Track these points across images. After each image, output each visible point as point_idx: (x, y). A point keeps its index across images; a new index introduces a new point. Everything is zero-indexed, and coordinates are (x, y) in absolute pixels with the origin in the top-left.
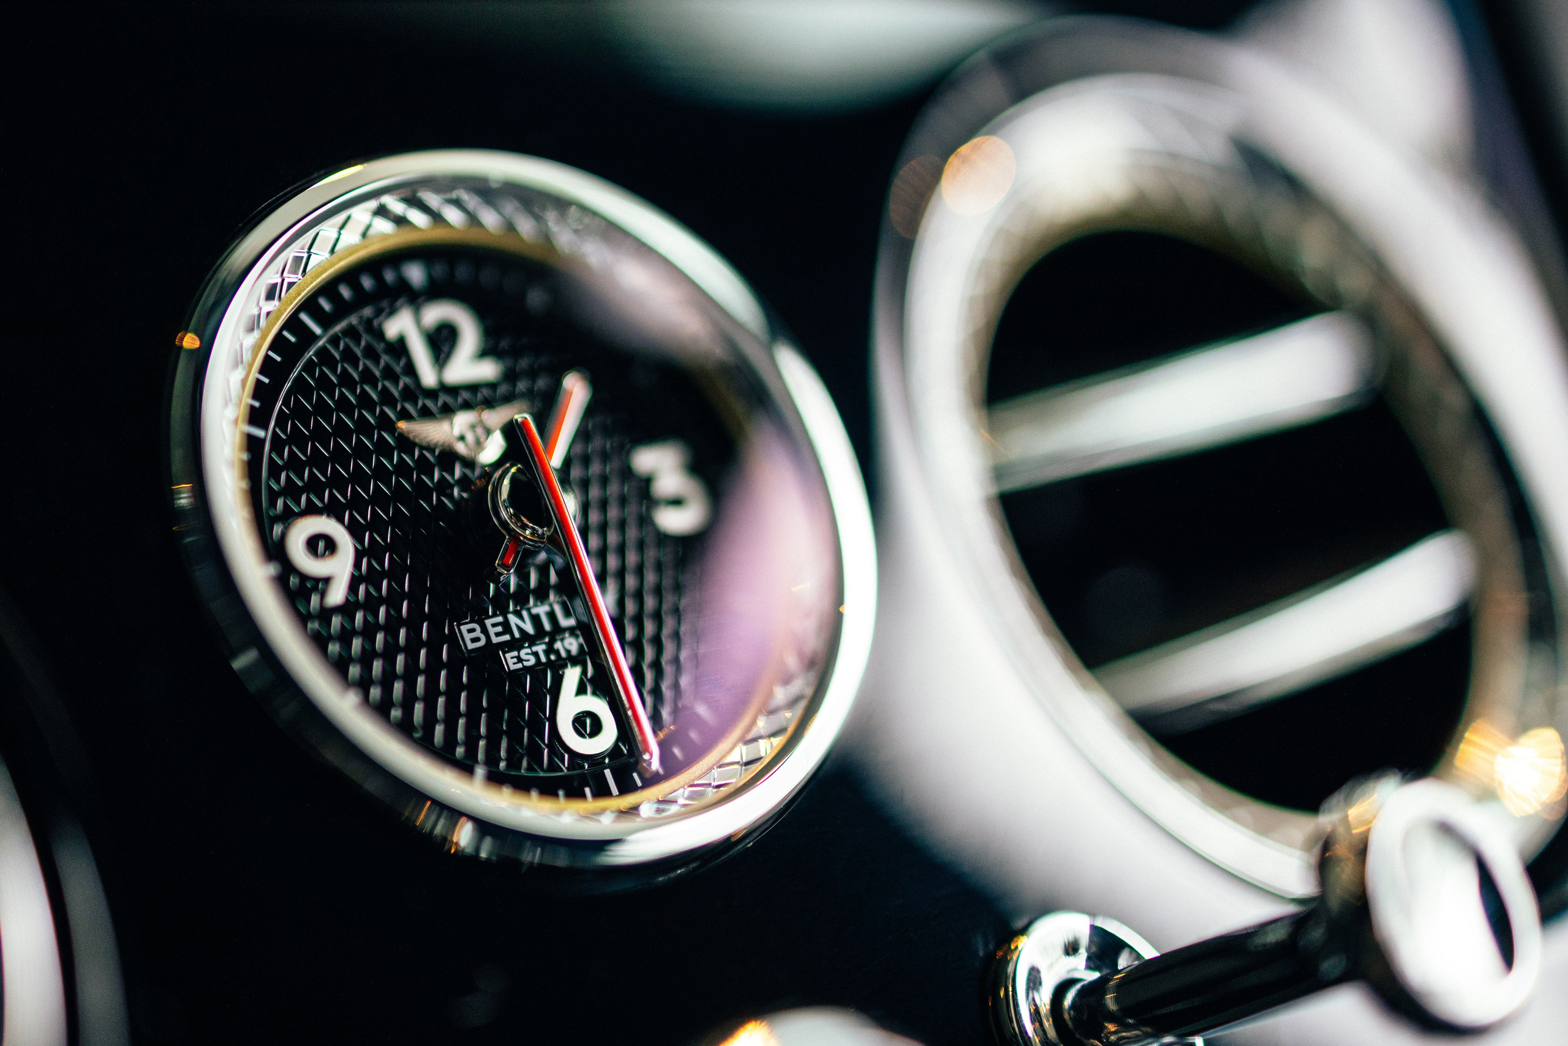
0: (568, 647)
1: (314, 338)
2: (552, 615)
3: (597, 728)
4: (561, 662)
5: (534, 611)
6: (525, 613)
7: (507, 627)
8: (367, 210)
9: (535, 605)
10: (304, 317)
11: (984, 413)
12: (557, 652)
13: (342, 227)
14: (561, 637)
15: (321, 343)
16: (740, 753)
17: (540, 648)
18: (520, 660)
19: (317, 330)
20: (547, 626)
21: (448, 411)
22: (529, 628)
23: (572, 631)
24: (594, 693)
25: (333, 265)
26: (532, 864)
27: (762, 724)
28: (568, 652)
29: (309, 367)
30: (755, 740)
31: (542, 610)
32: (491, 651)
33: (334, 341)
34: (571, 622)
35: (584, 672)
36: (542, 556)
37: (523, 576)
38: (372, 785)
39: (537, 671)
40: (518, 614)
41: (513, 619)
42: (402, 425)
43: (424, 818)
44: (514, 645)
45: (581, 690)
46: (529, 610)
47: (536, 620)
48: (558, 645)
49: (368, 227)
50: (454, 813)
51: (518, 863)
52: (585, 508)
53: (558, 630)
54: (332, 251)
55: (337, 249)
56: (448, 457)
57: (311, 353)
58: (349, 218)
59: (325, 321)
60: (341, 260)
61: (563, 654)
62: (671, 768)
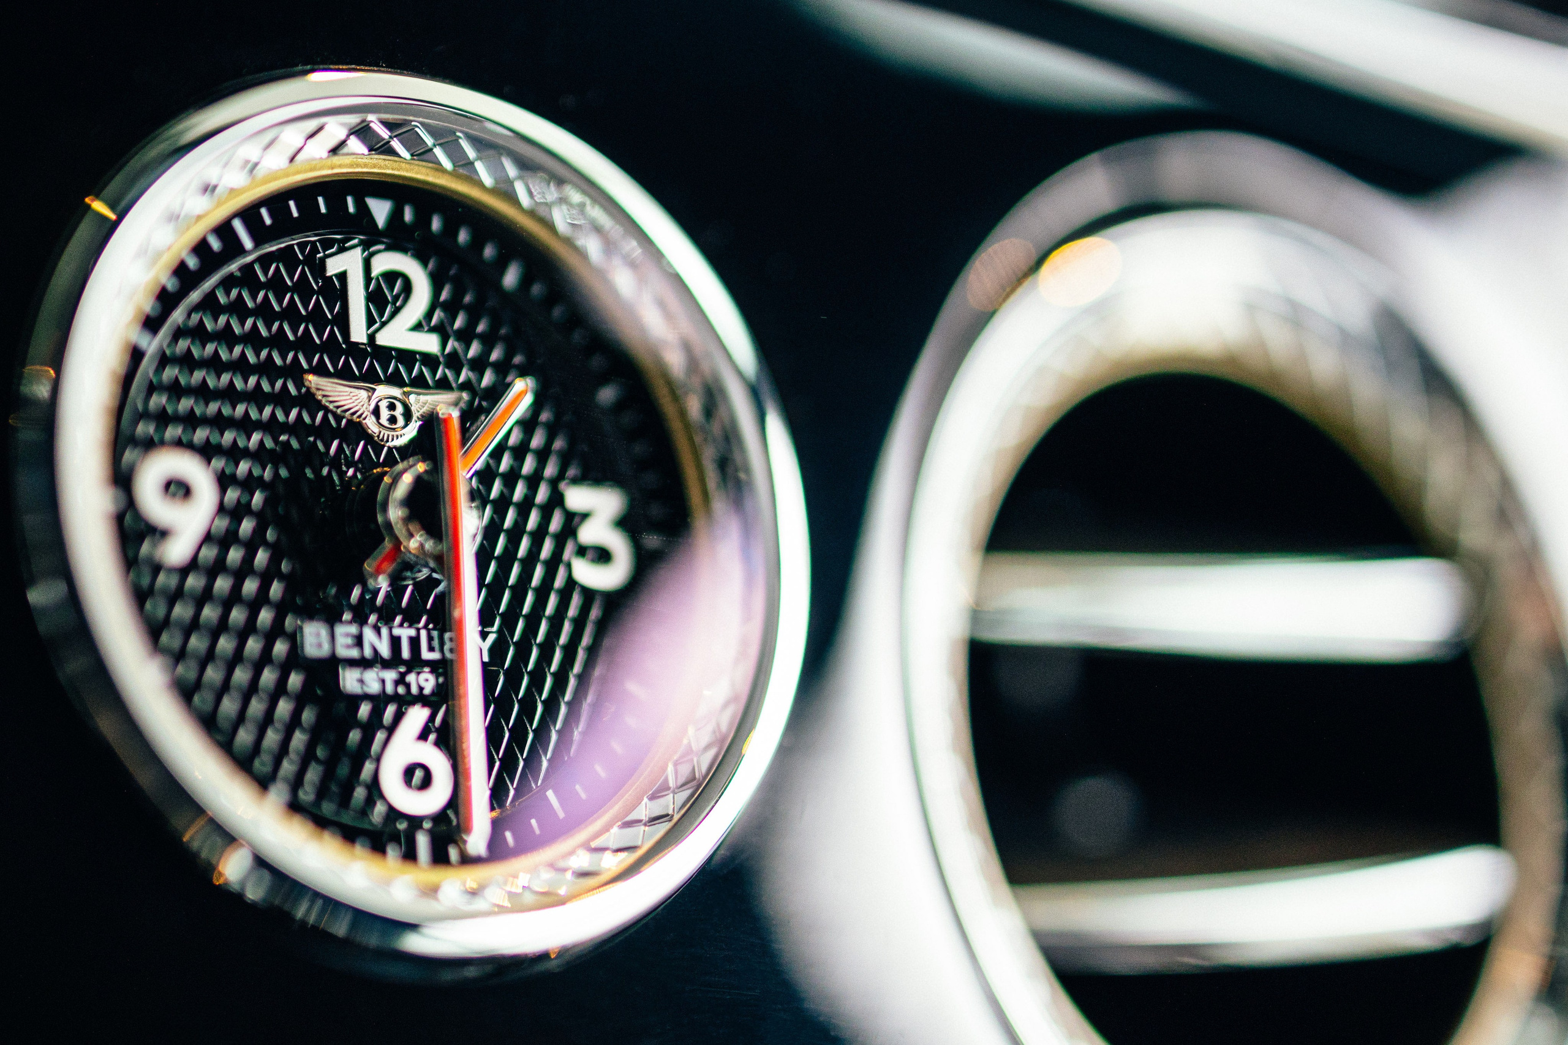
0: (423, 684)
1: (241, 251)
2: (415, 642)
3: (427, 782)
4: (409, 698)
5: (396, 632)
6: (384, 631)
7: (359, 641)
8: (343, 124)
9: (401, 625)
10: (238, 225)
11: (979, 557)
12: (408, 686)
13: (312, 135)
14: (419, 671)
15: (249, 259)
16: (582, 860)
17: (390, 676)
18: (361, 681)
19: (248, 244)
20: (406, 654)
21: (371, 378)
22: (385, 651)
23: (434, 666)
24: (437, 744)
25: (287, 175)
26: (303, 923)
27: (615, 836)
28: (421, 689)
29: (228, 283)
30: (602, 850)
31: (405, 633)
32: (332, 664)
33: (265, 261)
34: (435, 656)
35: (432, 718)
36: (424, 574)
37: (397, 590)
38: (145, 778)
39: (379, 701)
40: (377, 630)
41: (369, 634)
42: (312, 379)
43: (193, 836)
44: (363, 663)
45: (423, 736)
46: (390, 629)
47: (395, 642)
48: (411, 678)
49: (343, 144)
50: (228, 838)
51: (288, 917)
52: (491, 532)
53: (416, 663)
54: (292, 160)
55: (299, 158)
56: (355, 431)
57: (233, 267)
58: (320, 129)
59: (260, 235)
60: (298, 172)
61: (414, 690)
62: (496, 851)
